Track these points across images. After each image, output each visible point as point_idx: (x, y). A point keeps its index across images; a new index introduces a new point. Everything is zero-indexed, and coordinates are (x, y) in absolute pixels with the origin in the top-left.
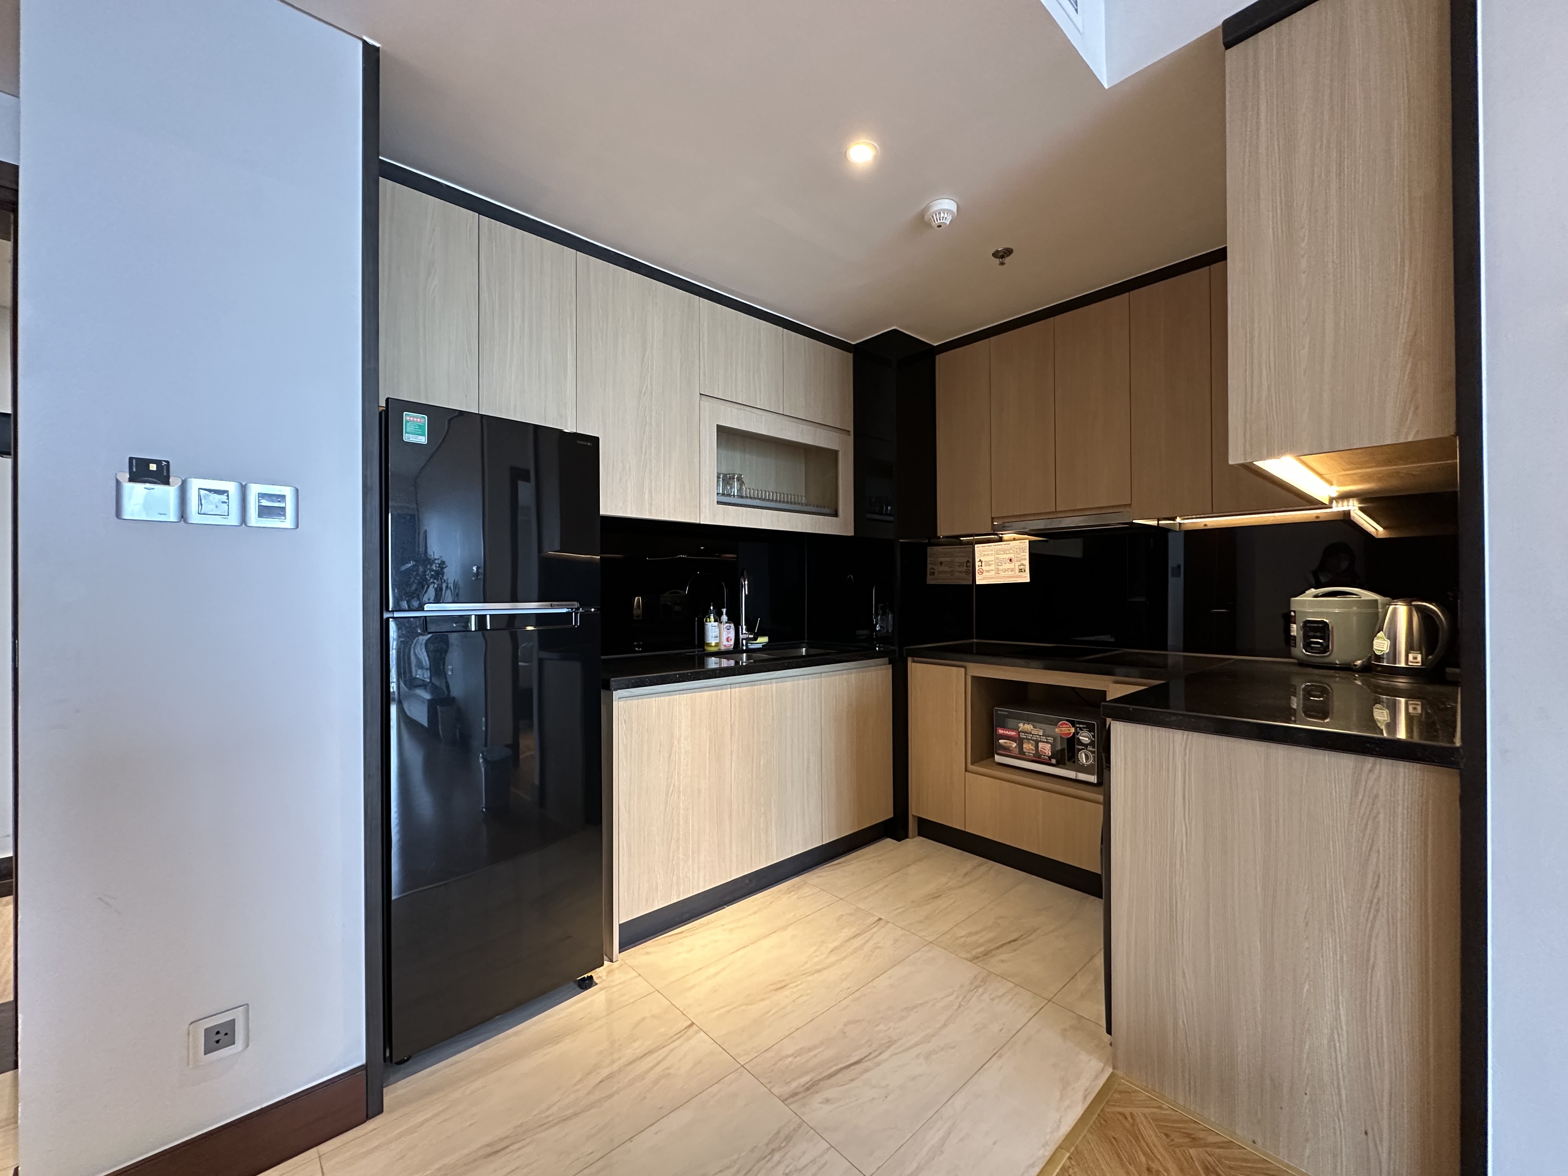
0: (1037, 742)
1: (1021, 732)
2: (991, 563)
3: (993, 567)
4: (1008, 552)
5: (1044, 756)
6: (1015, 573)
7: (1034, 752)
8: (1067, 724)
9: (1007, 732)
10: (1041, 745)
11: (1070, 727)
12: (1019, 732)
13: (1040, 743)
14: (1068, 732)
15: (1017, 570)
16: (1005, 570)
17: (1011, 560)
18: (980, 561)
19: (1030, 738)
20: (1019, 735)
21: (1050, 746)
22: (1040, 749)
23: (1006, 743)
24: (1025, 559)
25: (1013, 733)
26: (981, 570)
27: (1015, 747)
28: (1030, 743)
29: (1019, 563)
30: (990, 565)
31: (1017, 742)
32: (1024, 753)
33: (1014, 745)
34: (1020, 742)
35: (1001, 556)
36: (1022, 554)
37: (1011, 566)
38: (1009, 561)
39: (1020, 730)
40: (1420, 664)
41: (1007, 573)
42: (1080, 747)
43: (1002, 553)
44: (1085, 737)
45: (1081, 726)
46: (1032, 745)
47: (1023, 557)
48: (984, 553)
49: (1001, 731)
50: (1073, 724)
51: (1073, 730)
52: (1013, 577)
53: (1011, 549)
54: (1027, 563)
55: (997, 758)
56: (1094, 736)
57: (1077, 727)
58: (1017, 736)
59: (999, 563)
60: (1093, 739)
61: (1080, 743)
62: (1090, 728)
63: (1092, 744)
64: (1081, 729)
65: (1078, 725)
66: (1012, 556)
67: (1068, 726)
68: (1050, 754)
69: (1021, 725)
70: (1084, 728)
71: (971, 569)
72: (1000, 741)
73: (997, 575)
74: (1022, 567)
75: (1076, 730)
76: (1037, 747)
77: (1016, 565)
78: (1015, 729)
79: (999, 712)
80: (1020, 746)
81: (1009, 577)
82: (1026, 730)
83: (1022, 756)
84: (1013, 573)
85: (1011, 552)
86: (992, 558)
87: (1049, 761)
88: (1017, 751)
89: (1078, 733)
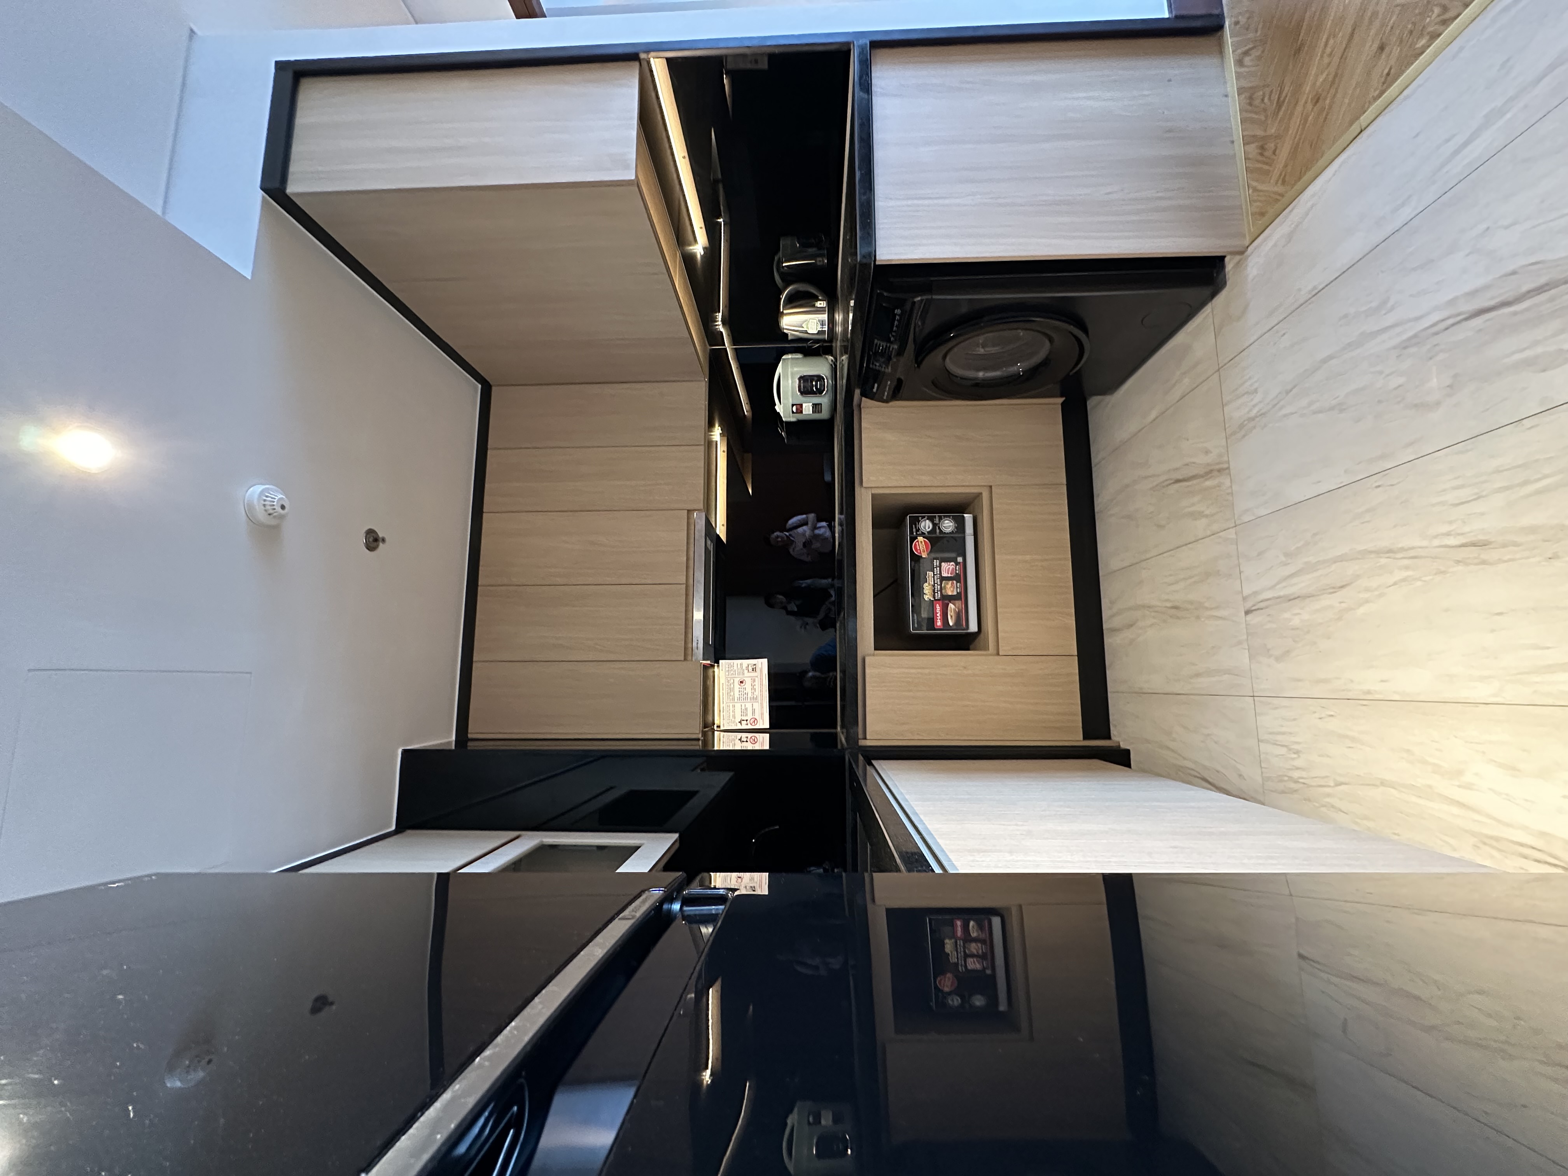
0: (942, 579)
1: (934, 597)
2: (743, 708)
3: (749, 706)
4: (732, 686)
5: (956, 570)
6: (757, 677)
7: (955, 582)
8: (915, 544)
9: (938, 615)
10: (945, 574)
11: (918, 541)
12: (935, 600)
13: (943, 575)
14: (923, 543)
15: (754, 674)
16: (753, 688)
17: (741, 682)
18: (740, 722)
19: (939, 587)
20: (938, 600)
21: (943, 564)
22: (949, 575)
23: (951, 616)
24: (741, 664)
25: (938, 608)
26: (753, 720)
27: (954, 604)
28: (945, 586)
29: (746, 671)
30: (746, 709)
31: (946, 602)
32: (959, 594)
33: (951, 606)
34: (946, 600)
35: (737, 695)
36: (735, 668)
37: (748, 681)
38: (742, 685)
39: (932, 599)
40: (825, 302)
41: (756, 687)
42: (938, 531)
43: (732, 694)
44: (926, 525)
45: (914, 530)
46: (948, 584)
47: (739, 666)
48: (731, 718)
49: (939, 623)
50: (913, 539)
51: (920, 539)
52: (761, 679)
53: (728, 681)
54: (745, 662)
55: (973, 627)
56: (923, 517)
57: (916, 534)
58: (941, 602)
59: (744, 697)
60: (926, 517)
61: (933, 531)
62: (915, 521)
63: (931, 519)
64: (918, 530)
65: (915, 533)
66: (737, 681)
67: (917, 543)
68: (953, 563)
69: (926, 597)
70: (916, 527)
71: (749, 735)
72: (951, 624)
73: (759, 698)
74: (750, 669)
75: (920, 535)
76: (948, 579)
77: (748, 676)
78: (932, 603)
79: (916, 625)
80: (951, 598)
81: (762, 685)
82: (931, 591)
83: (962, 597)
84: (756, 679)
85: (732, 681)
86: (738, 706)
87: (961, 564)
88: (958, 603)
89: (923, 533)
